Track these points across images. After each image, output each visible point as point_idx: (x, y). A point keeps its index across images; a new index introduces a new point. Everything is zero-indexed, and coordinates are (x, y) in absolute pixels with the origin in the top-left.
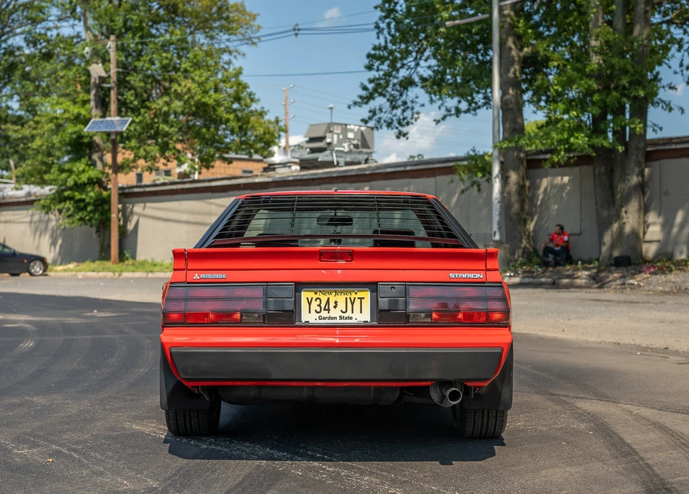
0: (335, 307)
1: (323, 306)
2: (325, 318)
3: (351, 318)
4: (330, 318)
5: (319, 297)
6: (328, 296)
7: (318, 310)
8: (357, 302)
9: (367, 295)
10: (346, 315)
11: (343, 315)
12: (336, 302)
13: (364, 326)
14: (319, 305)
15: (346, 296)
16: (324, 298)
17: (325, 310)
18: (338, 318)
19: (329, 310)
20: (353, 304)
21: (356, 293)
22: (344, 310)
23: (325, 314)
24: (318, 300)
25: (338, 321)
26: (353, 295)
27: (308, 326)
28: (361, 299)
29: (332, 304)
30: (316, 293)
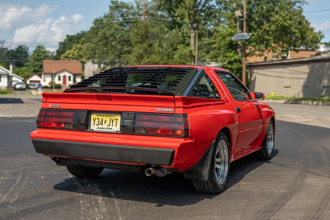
0: (105, 123)
1: (100, 122)
2: (100, 128)
3: (111, 129)
4: (103, 128)
5: (99, 118)
6: (102, 117)
7: (98, 124)
8: (115, 121)
9: (119, 117)
10: (109, 127)
11: (108, 127)
12: (105, 121)
13: (116, 133)
14: (98, 122)
15: (110, 118)
16: (101, 118)
17: (101, 124)
18: (106, 128)
19: (102, 124)
20: (113, 122)
21: (115, 117)
22: (109, 125)
23: (100, 126)
24: (98, 119)
25: (106, 130)
26: (113, 118)
27: (93, 132)
28: (116, 119)
29: (104, 122)
30: (97, 116)
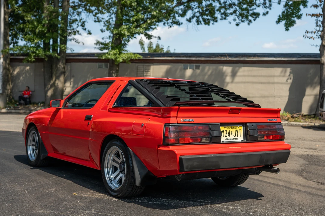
0: (232, 134)
1: (228, 133)
2: (228, 139)
3: (237, 139)
4: (230, 139)
5: (226, 129)
6: (229, 129)
7: (226, 136)
8: (239, 131)
9: (241, 128)
10: (235, 137)
11: (234, 137)
13: (242, 142)
14: (226, 133)
15: (235, 129)
17: (228, 135)
18: (233, 139)
19: (230, 135)
20: (237, 132)
21: (238, 128)
22: (235, 136)
23: (228, 137)
24: (226, 131)
25: (233, 140)
26: (237, 129)
27: (224, 143)
28: (240, 130)
29: (231, 133)
30: (225, 128)
